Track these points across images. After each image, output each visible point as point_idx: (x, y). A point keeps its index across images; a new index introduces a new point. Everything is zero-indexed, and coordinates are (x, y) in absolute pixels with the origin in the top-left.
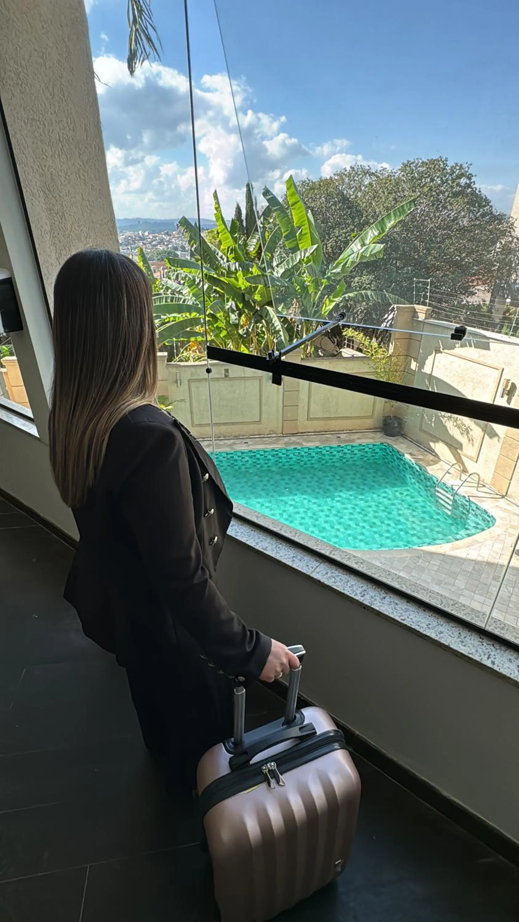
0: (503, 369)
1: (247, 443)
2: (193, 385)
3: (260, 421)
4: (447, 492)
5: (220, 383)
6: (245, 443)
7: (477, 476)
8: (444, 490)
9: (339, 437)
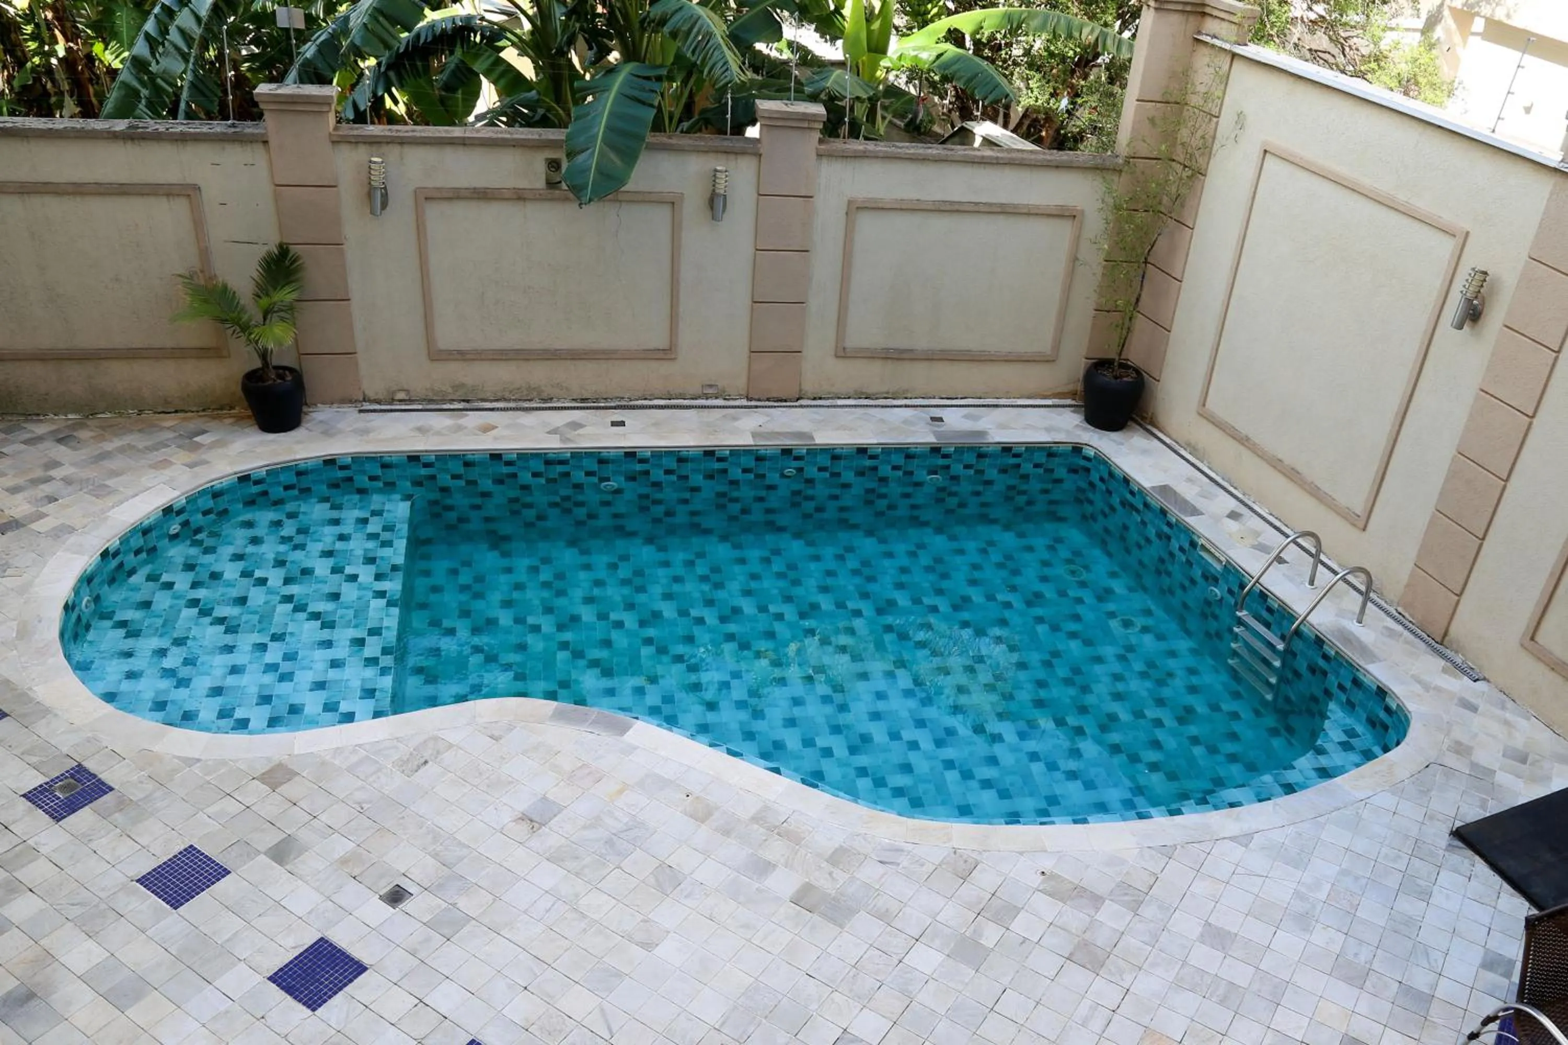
0: (1467, 233)
1: (622, 424)
2: (433, 212)
3: (670, 349)
4: (1268, 625)
5: (532, 209)
6: (614, 424)
7: (1363, 576)
8: (1258, 618)
9: (940, 420)
